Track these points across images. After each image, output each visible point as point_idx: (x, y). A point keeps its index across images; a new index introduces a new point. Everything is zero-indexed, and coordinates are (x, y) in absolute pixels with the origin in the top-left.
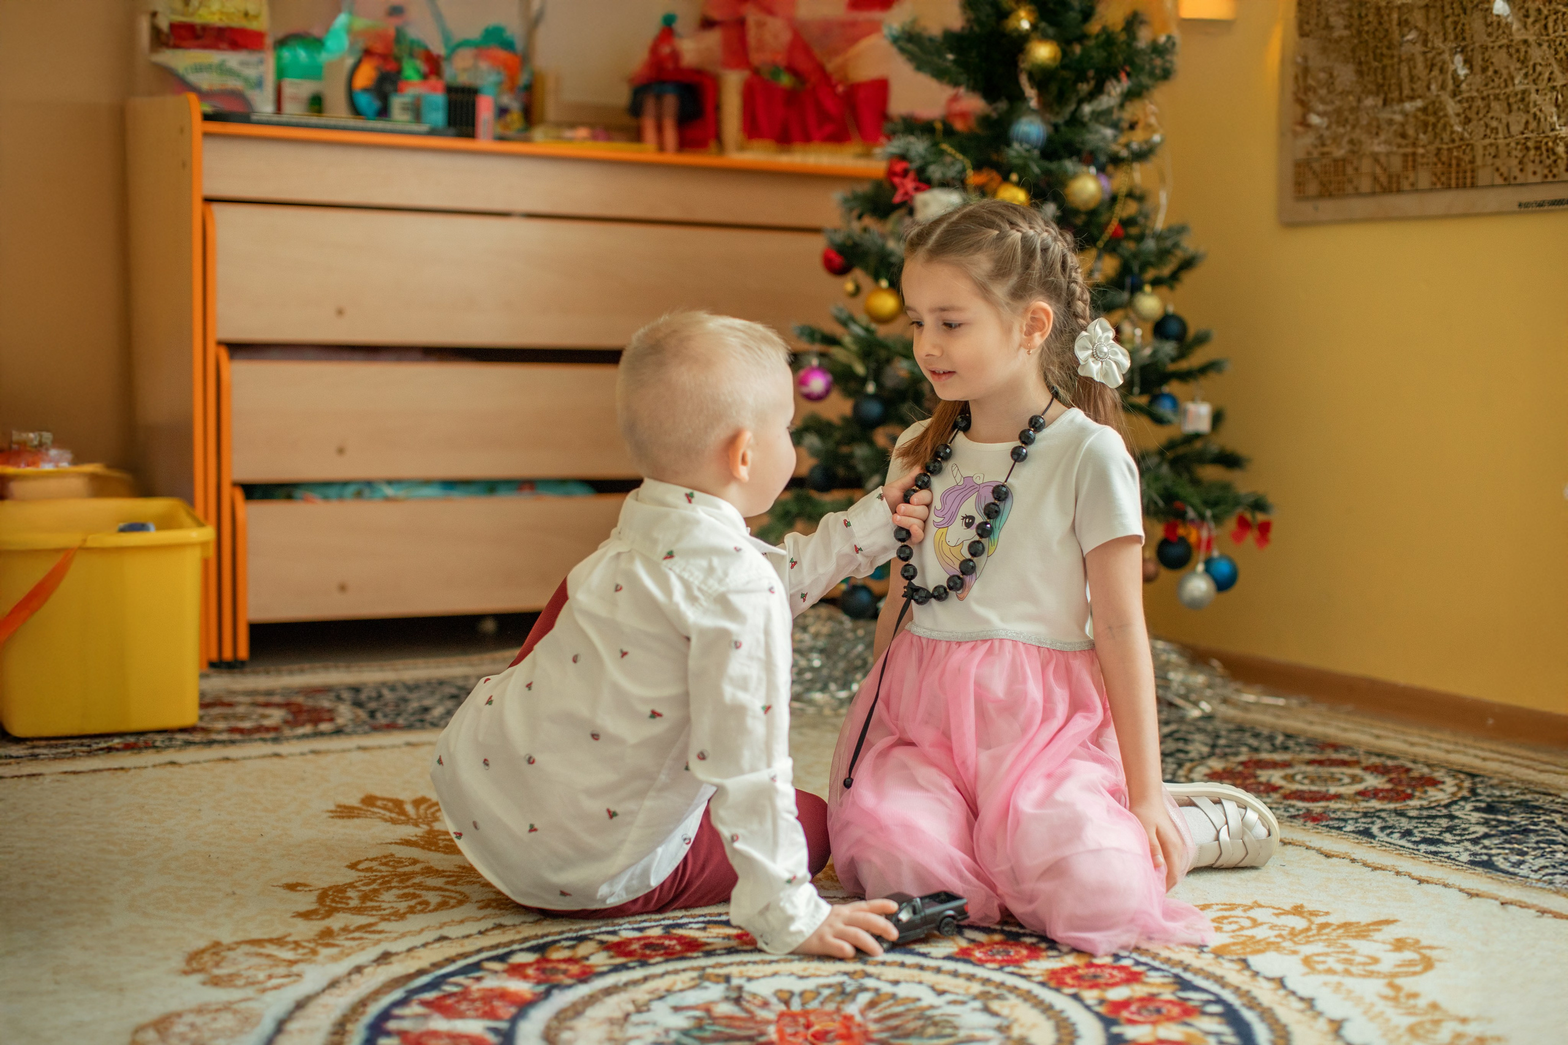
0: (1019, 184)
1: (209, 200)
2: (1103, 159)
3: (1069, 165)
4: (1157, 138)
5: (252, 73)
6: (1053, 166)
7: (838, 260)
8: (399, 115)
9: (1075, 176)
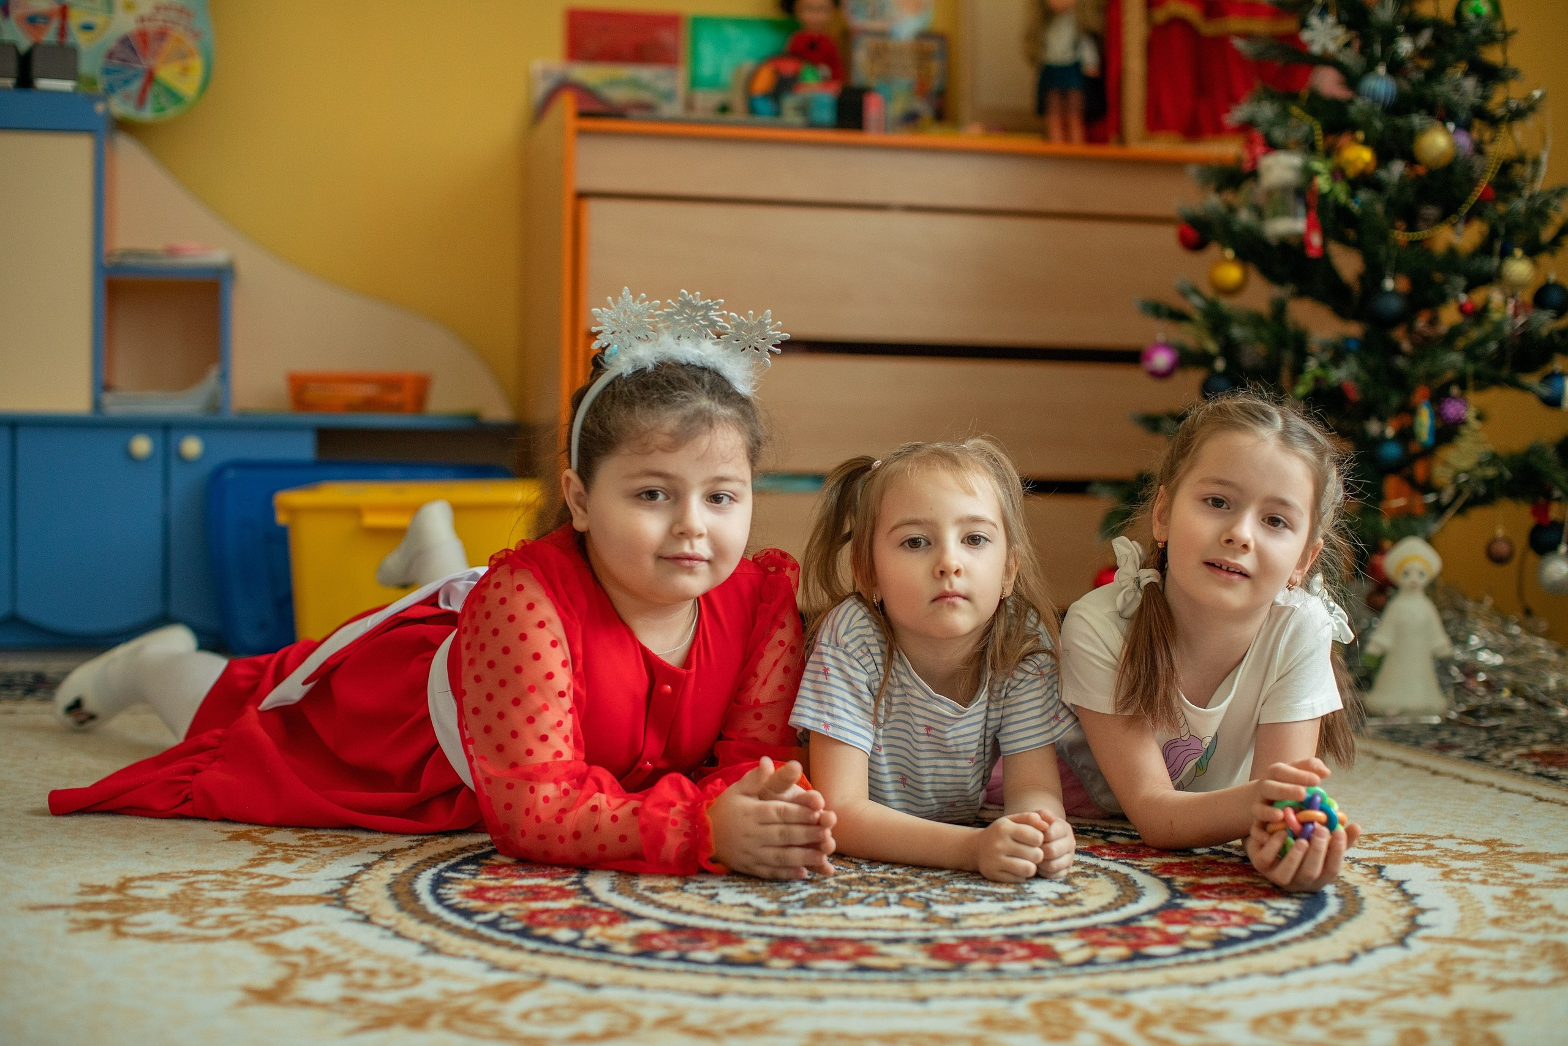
0: (1366, 143)
1: (582, 196)
2: (1463, 115)
3: (1417, 120)
4: (1537, 94)
5: (664, 85)
6: (1400, 122)
7: (1193, 235)
8: (790, 115)
9: (1423, 131)
